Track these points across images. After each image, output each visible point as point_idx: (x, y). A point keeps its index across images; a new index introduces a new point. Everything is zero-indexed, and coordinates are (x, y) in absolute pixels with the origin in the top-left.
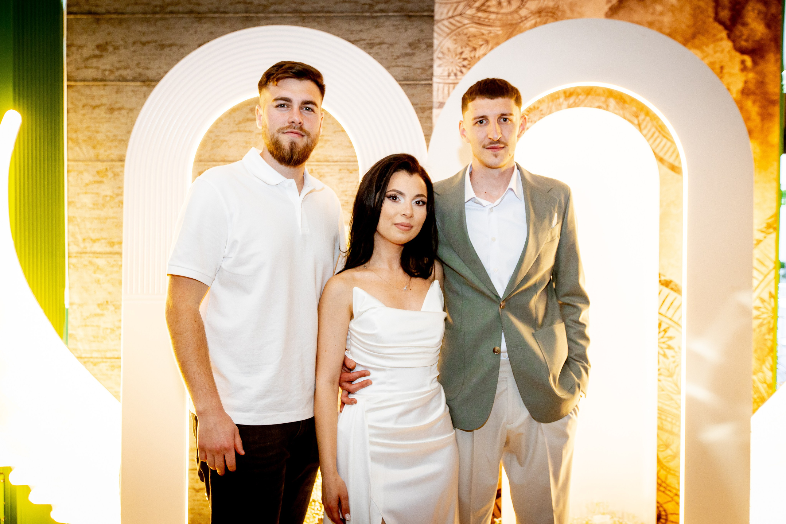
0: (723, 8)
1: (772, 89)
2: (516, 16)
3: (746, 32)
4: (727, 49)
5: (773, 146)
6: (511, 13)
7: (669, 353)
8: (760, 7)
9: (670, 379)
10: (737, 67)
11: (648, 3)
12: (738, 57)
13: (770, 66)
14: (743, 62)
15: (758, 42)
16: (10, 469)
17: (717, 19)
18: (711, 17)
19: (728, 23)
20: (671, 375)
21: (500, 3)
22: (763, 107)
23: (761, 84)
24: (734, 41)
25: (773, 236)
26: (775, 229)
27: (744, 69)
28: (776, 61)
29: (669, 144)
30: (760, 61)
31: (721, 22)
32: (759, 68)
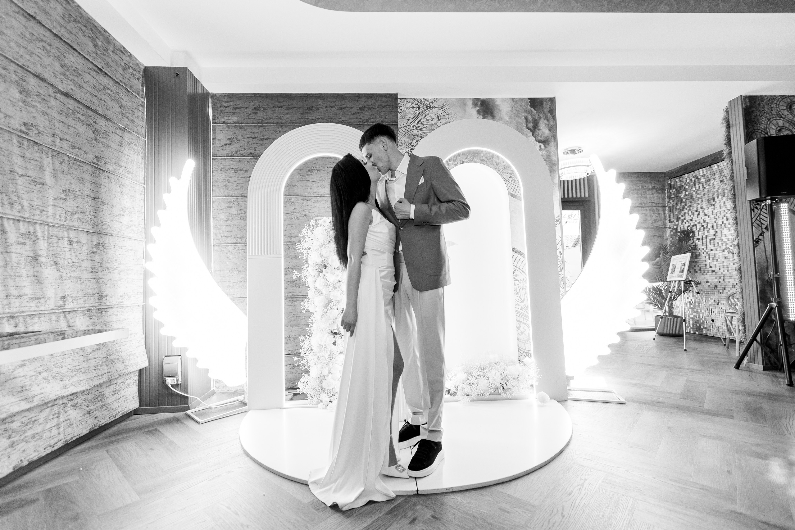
0: (530, 122)
1: (554, 158)
2: (436, 126)
3: (540, 133)
4: (532, 141)
5: (556, 184)
6: (434, 125)
7: (516, 283)
8: (546, 122)
9: (517, 295)
10: (538, 148)
11: (495, 119)
12: (538, 144)
13: (552, 148)
14: (540, 146)
15: (546, 137)
16: (186, 349)
17: (527, 127)
18: (524, 126)
19: (532, 129)
20: (518, 294)
21: (428, 120)
22: (549, 167)
23: (549, 156)
24: (535, 137)
25: (560, 225)
26: (560, 222)
27: (541, 149)
28: (555, 146)
29: (510, 184)
30: (548, 146)
31: (529, 129)
32: (547, 149)
